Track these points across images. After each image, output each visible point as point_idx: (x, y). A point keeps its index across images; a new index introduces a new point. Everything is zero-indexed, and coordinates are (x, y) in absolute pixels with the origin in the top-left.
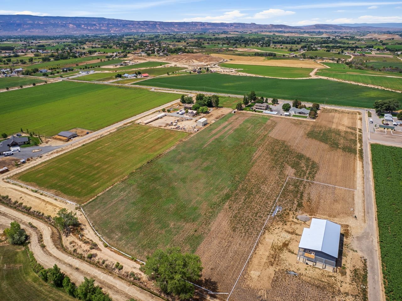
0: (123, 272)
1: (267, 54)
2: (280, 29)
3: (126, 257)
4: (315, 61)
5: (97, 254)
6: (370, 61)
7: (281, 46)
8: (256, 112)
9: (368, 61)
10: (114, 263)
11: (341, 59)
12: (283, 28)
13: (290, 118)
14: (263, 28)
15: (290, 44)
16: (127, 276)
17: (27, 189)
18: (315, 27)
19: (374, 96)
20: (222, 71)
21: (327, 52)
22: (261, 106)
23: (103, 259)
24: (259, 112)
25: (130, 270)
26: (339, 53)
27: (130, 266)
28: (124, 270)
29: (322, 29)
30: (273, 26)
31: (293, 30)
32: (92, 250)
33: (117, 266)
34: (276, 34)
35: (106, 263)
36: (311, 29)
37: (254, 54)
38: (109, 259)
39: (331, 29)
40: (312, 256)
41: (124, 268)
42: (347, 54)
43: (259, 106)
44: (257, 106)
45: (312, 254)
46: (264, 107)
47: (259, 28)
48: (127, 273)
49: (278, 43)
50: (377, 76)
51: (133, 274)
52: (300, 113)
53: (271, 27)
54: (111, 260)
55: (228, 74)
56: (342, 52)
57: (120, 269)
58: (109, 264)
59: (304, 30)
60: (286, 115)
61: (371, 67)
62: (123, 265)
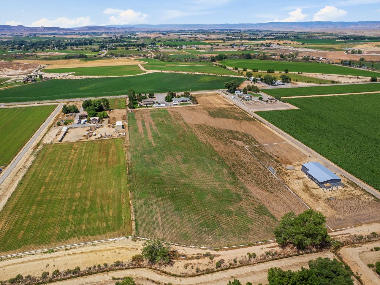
0: (258, 257)
1: (78, 56)
2: (54, 32)
3: (243, 247)
4: (128, 58)
5: (222, 259)
6: (170, 55)
7: (77, 47)
8: (148, 107)
9: (168, 55)
10: (244, 256)
11: (146, 55)
12: (57, 30)
13: (178, 106)
14: (35, 30)
15: (83, 45)
16: (265, 258)
17: (33, 254)
18: (87, 29)
19: (210, 80)
20: (58, 76)
21: (127, 50)
22: (148, 102)
23: (232, 260)
24: (150, 107)
25: (263, 252)
26: (138, 50)
27: (259, 250)
28: (258, 255)
29: (94, 30)
30: (45, 28)
31: (68, 32)
32: (214, 259)
33: (250, 256)
34: (57, 37)
35: (238, 260)
36: (84, 30)
37: (64, 57)
38: (237, 255)
39: (102, 30)
40: (328, 184)
41: (256, 254)
42: (144, 51)
43: (147, 102)
44: (145, 102)
45: (328, 183)
46: (151, 101)
47: (30, 31)
48: (263, 255)
49: (71, 45)
50: (188, 65)
51: (268, 253)
52: (182, 101)
53: (43, 30)
54: (239, 255)
55: (65, 78)
56: (141, 49)
57: (254, 257)
58: (241, 259)
59: (79, 32)
60: (174, 105)
61: (178, 60)
62: (253, 252)
